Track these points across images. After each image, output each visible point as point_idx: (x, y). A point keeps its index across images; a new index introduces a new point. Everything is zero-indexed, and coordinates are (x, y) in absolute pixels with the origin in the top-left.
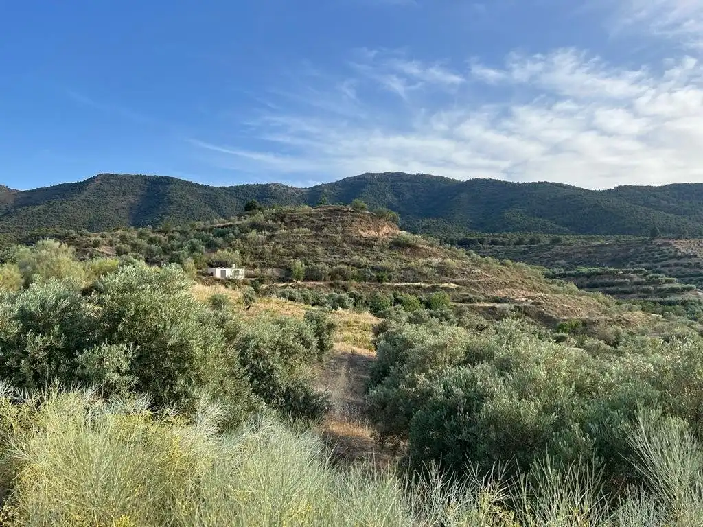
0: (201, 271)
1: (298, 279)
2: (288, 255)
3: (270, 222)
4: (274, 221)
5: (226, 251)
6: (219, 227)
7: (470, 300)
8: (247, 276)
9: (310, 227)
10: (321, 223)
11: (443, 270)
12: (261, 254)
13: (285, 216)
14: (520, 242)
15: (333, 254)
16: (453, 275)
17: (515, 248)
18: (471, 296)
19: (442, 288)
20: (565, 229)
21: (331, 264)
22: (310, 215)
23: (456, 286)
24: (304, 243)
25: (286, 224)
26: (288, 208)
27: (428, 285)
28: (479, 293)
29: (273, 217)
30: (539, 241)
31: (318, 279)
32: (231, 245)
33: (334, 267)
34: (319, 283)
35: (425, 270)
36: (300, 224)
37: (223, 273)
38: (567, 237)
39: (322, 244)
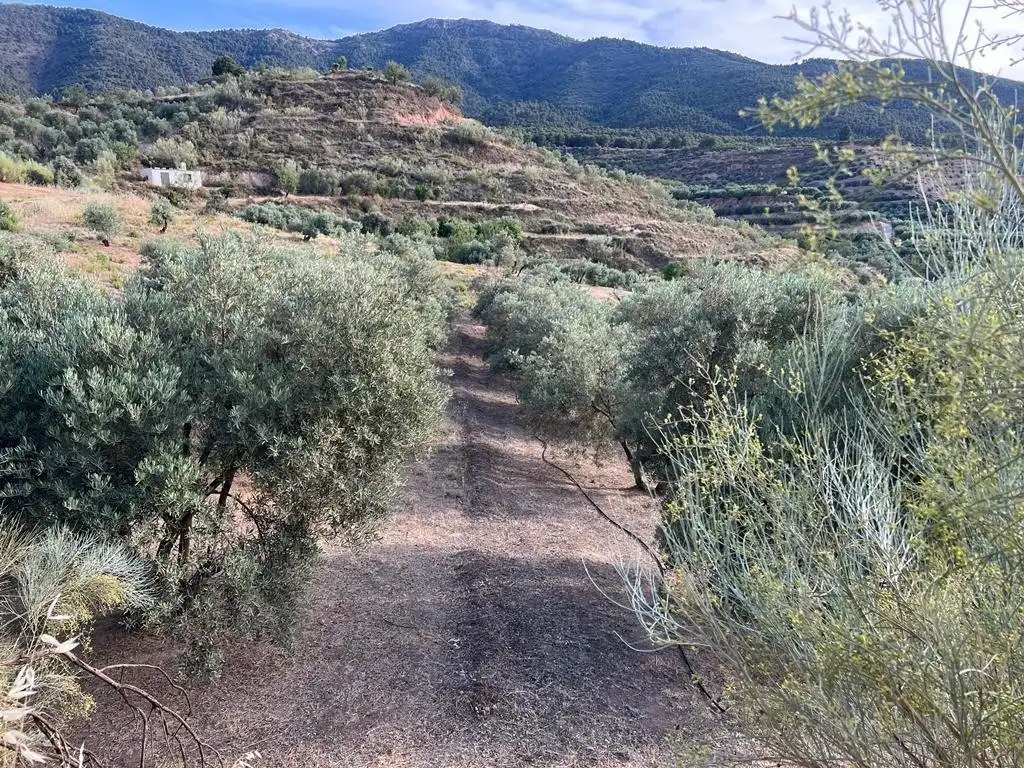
0: (129, 173)
1: (289, 190)
2: (276, 152)
3: (249, 95)
4: (255, 92)
5: (171, 142)
6: (166, 101)
7: (552, 230)
8: (206, 184)
9: (316, 107)
10: (333, 100)
11: (518, 183)
12: (233, 148)
13: (273, 85)
14: (656, 145)
15: (351, 152)
16: (534, 190)
17: (649, 152)
18: (555, 223)
19: (514, 210)
20: (726, 125)
21: (345, 168)
22: (315, 86)
23: (535, 208)
24: (305, 132)
25: (275, 99)
26: (280, 71)
27: (493, 206)
28: (566, 219)
29: (255, 86)
30: (684, 143)
31: (321, 192)
32: (182, 132)
33: (349, 174)
34: (322, 199)
35: (492, 182)
36: (298, 100)
37: (165, 177)
38: (726, 138)
39: (334, 135)
